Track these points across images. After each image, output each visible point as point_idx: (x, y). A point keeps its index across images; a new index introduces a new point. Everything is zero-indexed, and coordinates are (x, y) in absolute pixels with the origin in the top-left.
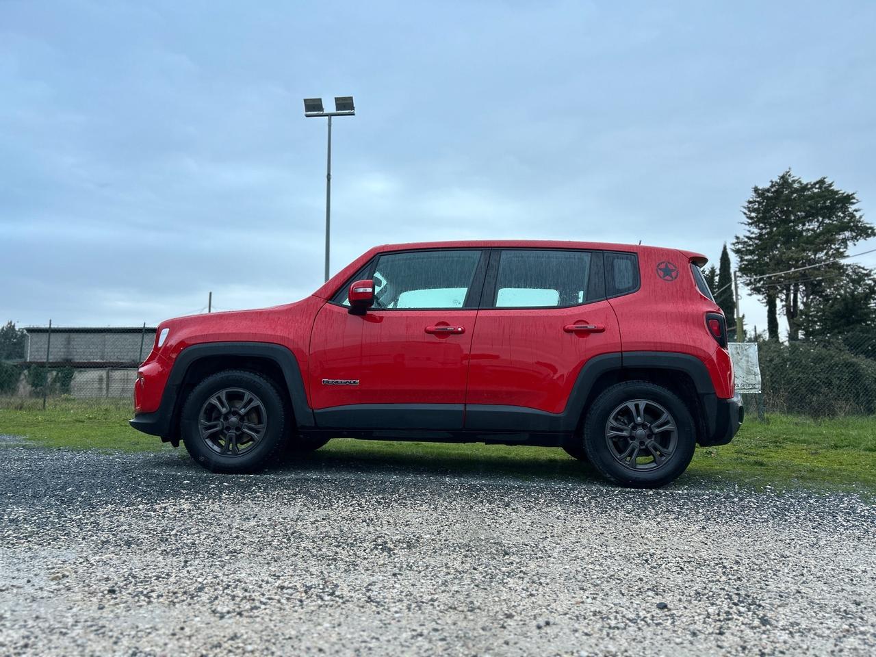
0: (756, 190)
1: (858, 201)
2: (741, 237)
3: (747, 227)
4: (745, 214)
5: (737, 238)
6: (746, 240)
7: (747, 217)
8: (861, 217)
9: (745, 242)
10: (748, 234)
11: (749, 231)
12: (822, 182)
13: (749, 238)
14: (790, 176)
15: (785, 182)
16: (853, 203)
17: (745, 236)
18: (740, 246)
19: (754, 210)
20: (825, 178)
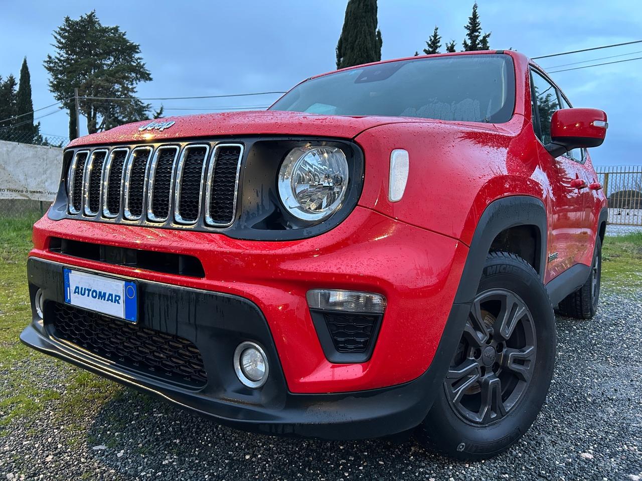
0: (67, 20)
1: (140, 52)
2: (53, 57)
3: (58, 50)
4: (56, 38)
5: (50, 57)
6: (57, 60)
7: (58, 42)
8: (144, 64)
9: (56, 62)
10: (58, 56)
11: (59, 54)
12: (116, 29)
13: (59, 59)
14: (94, 16)
15: (90, 20)
16: (137, 52)
17: (56, 57)
18: (51, 65)
19: (64, 37)
20: (119, 27)
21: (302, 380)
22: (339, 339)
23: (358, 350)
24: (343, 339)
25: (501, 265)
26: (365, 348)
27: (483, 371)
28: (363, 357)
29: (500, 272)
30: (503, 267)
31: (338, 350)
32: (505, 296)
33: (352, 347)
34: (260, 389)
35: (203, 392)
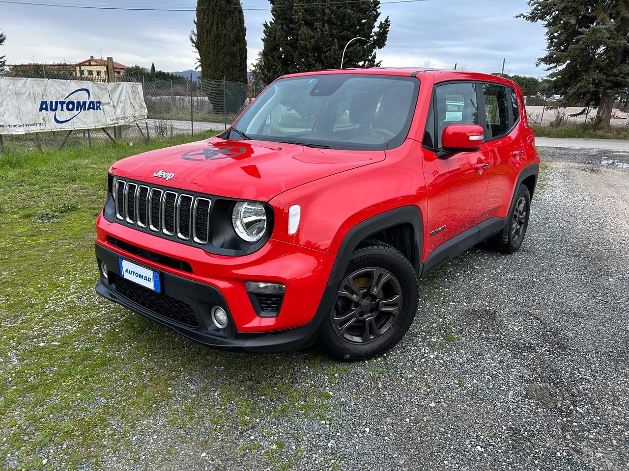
21: (244, 326)
22: (263, 305)
23: (273, 311)
24: (265, 305)
25: (364, 256)
26: (277, 310)
27: (362, 314)
28: (275, 314)
29: (364, 260)
30: (366, 256)
31: (263, 311)
32: (372, 271)
33: (271, 309)
34: (224, 329)
35: (197, 330)
